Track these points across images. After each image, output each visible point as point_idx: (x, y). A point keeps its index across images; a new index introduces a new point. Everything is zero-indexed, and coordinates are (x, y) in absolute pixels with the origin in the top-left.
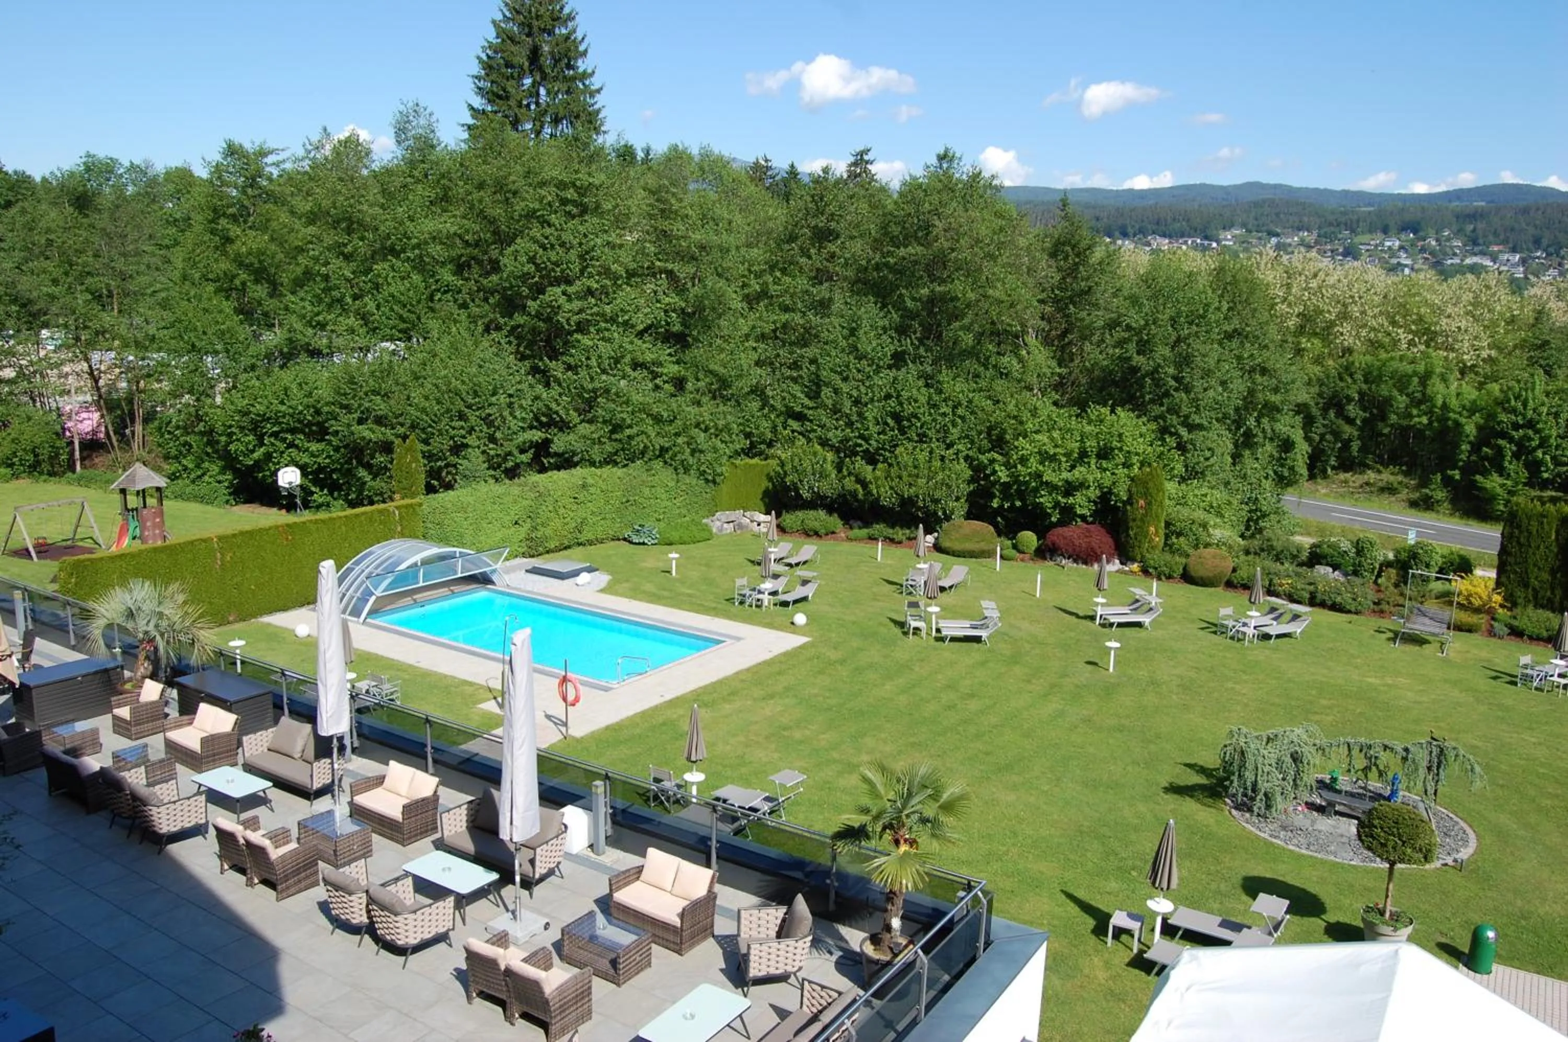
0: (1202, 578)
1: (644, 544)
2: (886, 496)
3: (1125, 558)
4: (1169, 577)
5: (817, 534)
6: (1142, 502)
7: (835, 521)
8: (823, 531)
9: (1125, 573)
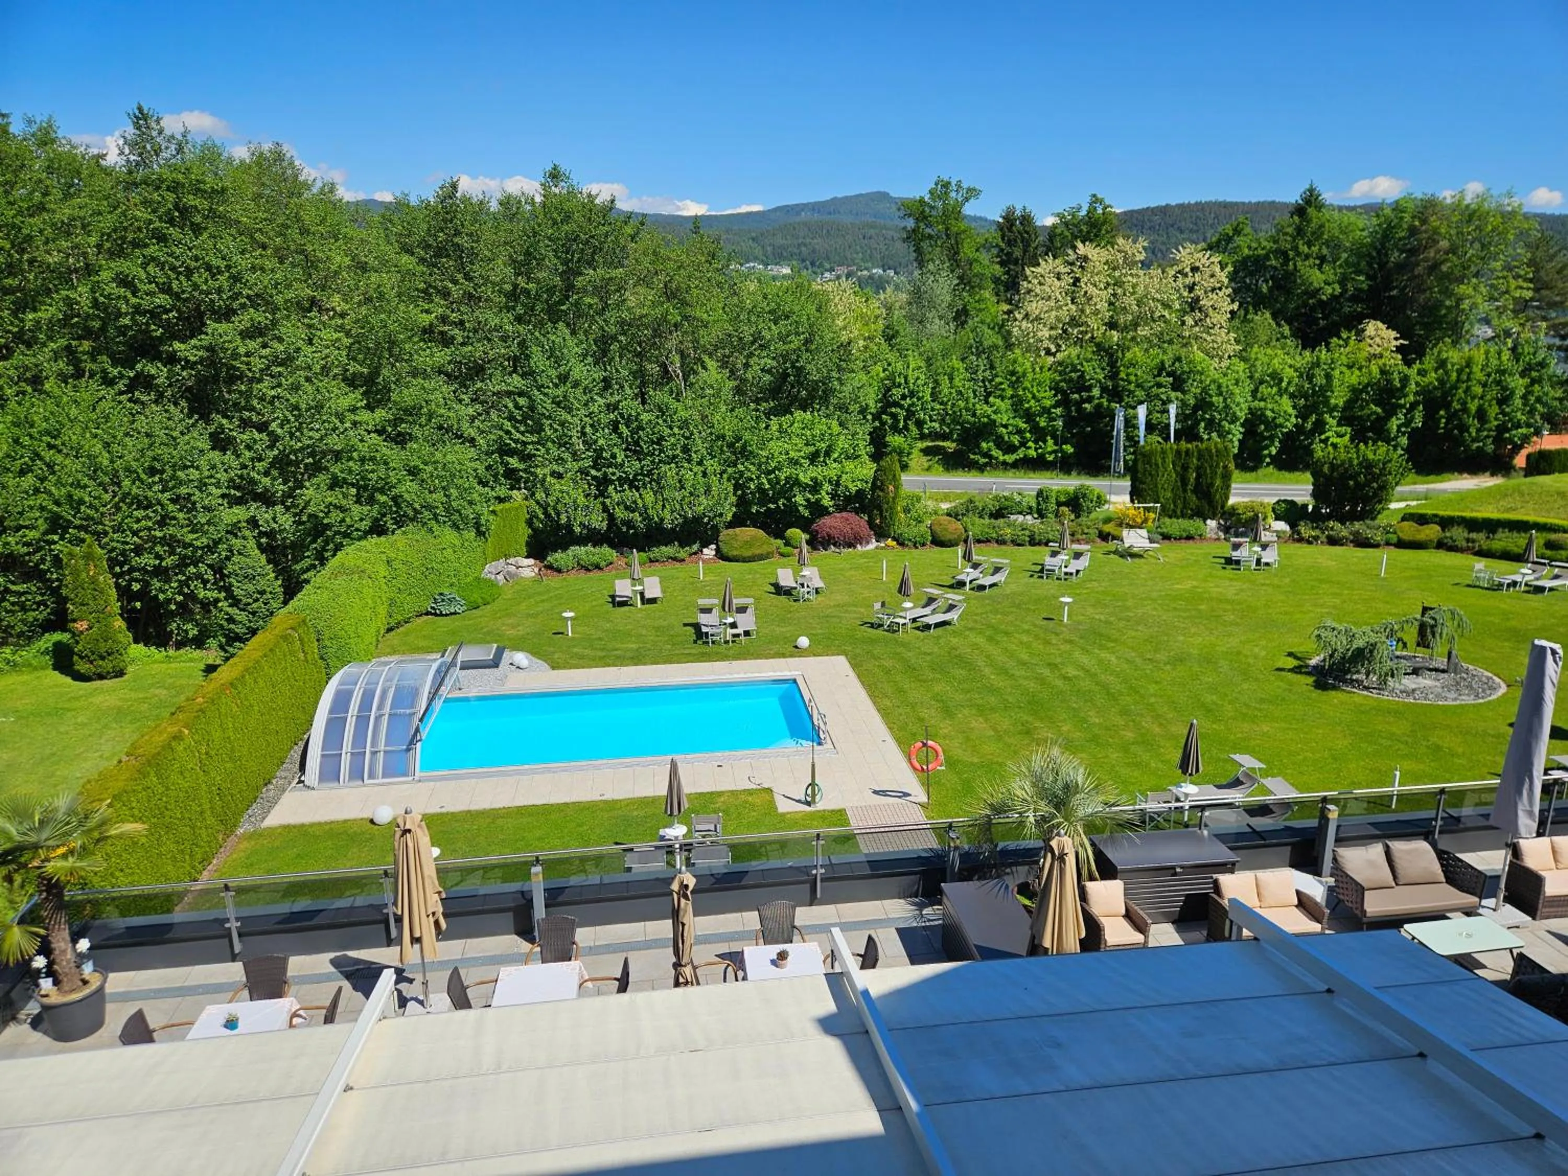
0: (950, 541)
1: (455, 613)
2: (669, 519)
3: (881, 535)
4: (924, 545)
5: (598, 567)
6: (891, 487)
7: (607, 552)
8: (603, 564)
9: (882, 548)
